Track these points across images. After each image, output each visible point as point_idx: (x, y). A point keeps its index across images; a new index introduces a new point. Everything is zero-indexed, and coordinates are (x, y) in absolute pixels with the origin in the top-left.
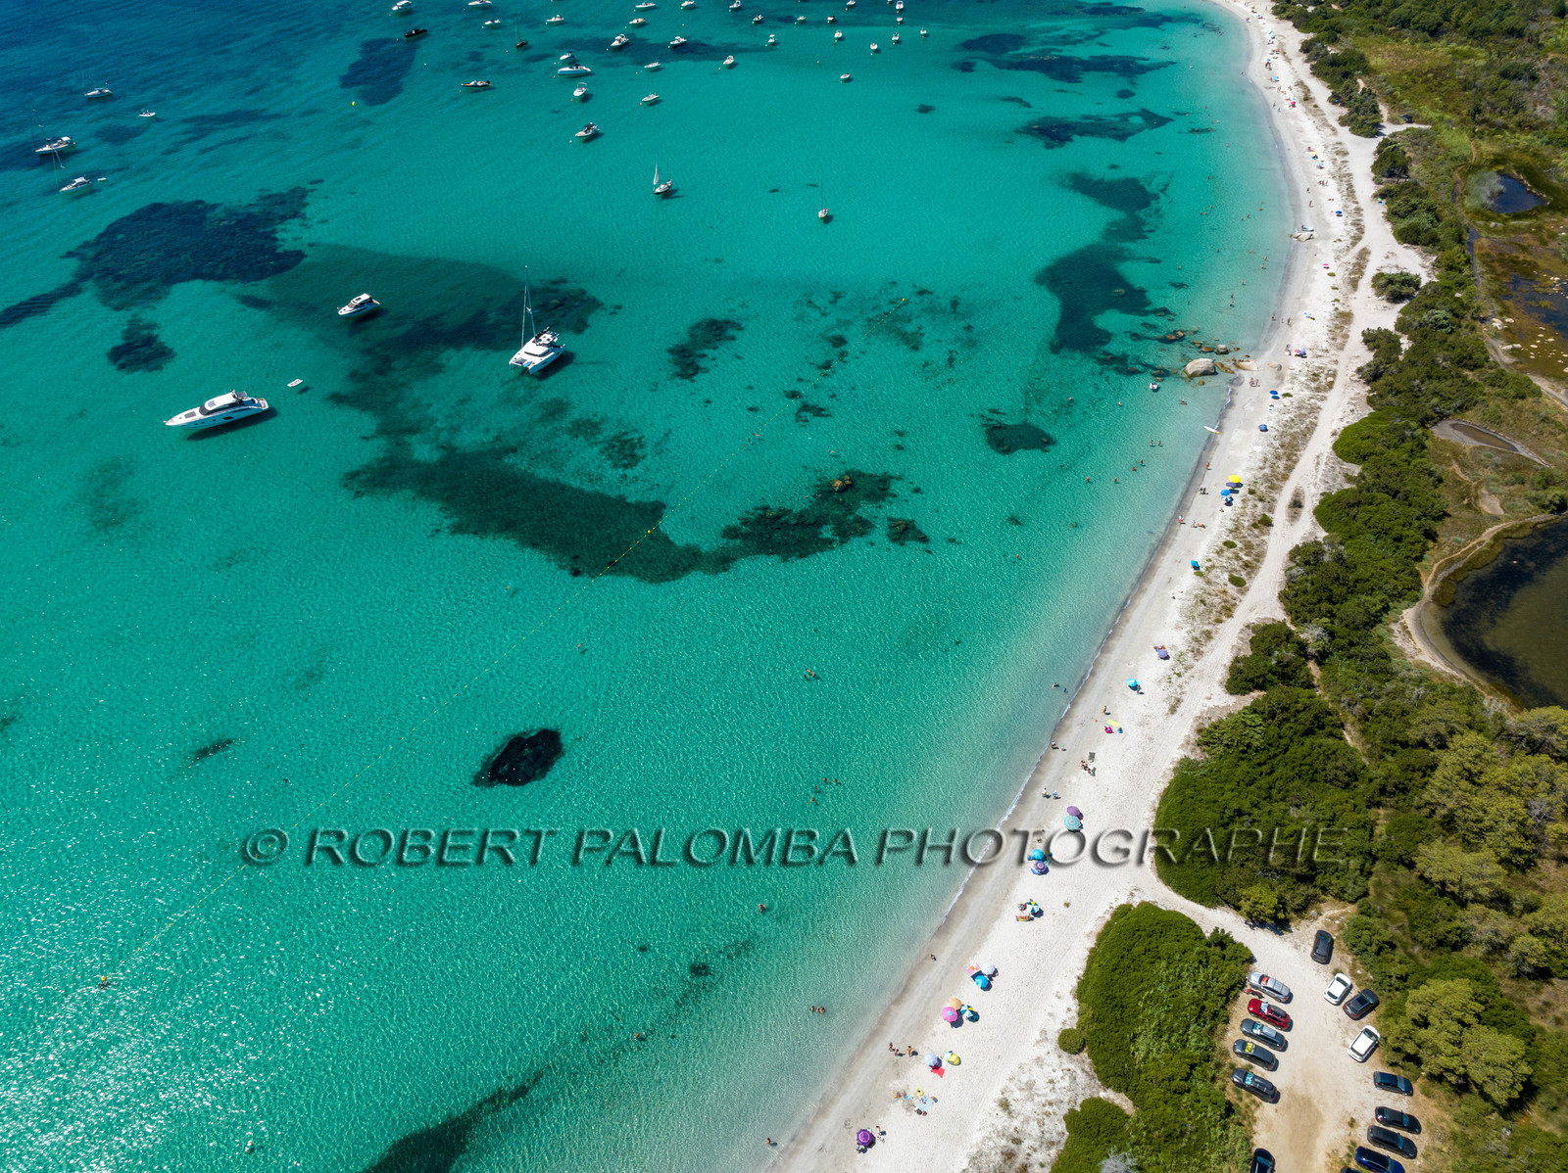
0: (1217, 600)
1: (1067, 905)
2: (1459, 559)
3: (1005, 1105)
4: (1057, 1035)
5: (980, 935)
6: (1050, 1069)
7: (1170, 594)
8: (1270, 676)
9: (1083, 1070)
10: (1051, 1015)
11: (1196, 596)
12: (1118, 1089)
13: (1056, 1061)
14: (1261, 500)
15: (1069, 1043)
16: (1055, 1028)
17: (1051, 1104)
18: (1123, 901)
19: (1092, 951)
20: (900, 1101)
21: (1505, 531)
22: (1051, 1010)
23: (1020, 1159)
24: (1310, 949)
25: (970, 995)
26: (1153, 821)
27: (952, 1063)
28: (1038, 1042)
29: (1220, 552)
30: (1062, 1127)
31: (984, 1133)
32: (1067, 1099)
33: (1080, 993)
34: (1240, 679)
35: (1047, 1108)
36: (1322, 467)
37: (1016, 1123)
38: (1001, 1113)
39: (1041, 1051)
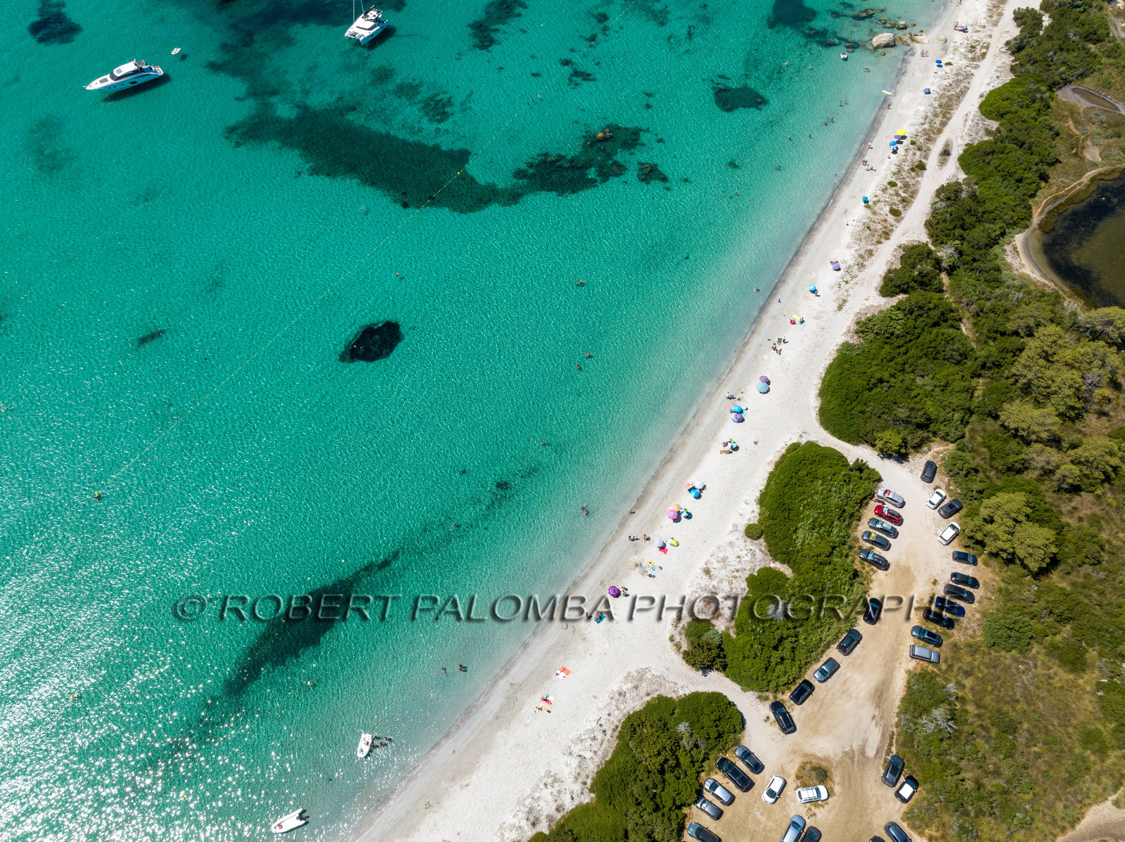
0: (879, 227)
1: (756, 443)
2: (1063, 196)
3: (707, 572)
4: (744, 528)
5: (695, 463)
6: (738, 549)
7: (845, 222)
8: (912, 284)
9: (760, 550)
10: (741, 515)
11: (864, 224)
12: (783, 562)
13: (743, 544)
14: (919, 149)
15: (752, 533)
16: (743, 523)
17: (737, 571)
18: (795, 440)
19: (771, 473)
20: (638, 569)
21: (1100, 174)
22: (740, 511)
24: (921, 473)
25: (687, 502)
26: (819, 386)
27: (673, 545)
28: (731, 532)
29: (884, 190)
30: (744, 585)
31: (693, 589)
32: (748, 568)
33: (761, 501)
34: (890, 286)
35: (735, 574)
36: (969, 123)
37: (714, 583)
38: (704, 577)
39: (733, 538)
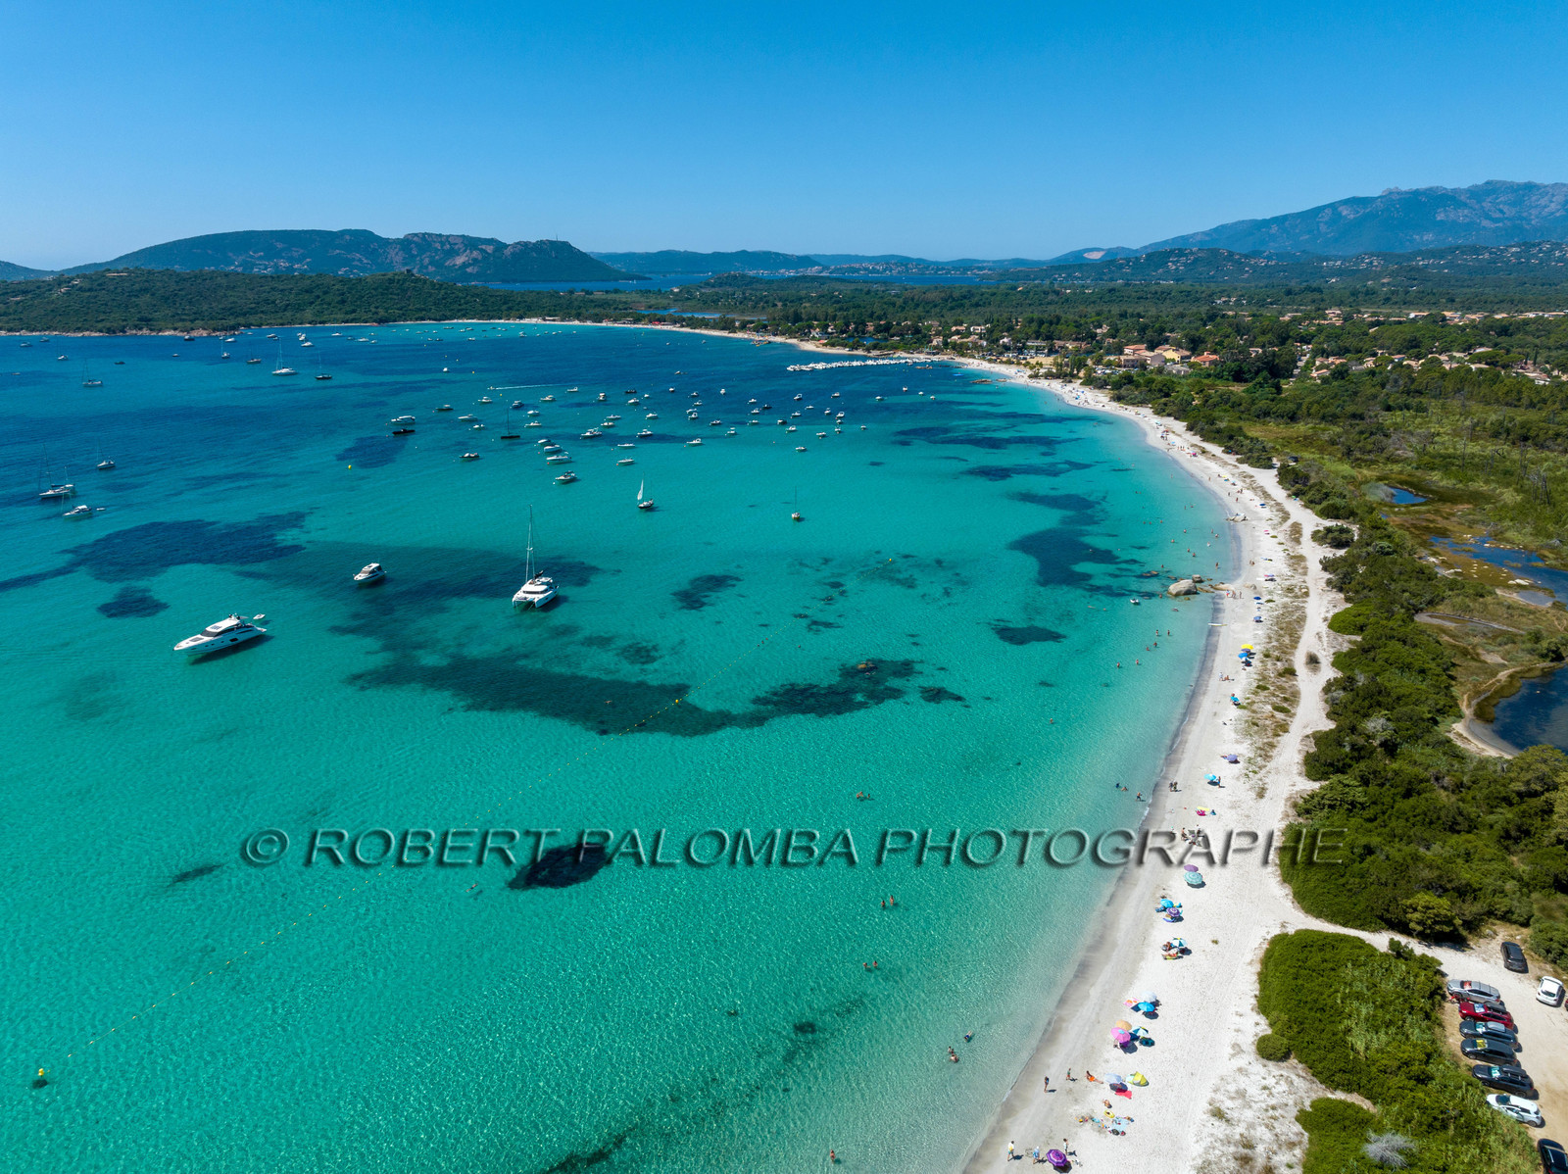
0: (1268, 722)
1: (1215, 942)
2: (1485, 691)
3: (1218, 1114)
4: (1254, 1048)
6: (1258, 1077)
7: (1221, 722)
9: (1299, 1076)
10: (1238, 1031)
11: (1246, 721)
12: (1350, 1091)
13: (1263, 1071)
14: (1278, 660)
15: (1268, 1051)
16: (1248, 1041)
17: (1274, 1108)
18: (1277, 931)
19: (1260, 974)
20: (1088, 1125)
21: (1516, 672)
22: (1233, 1027)
23: (1260, 1162)
24: (1501, 963)
27: (1139, 1084)
28: (1233, 1055)
29: (1255, 693)
30: (1297, 1128)
31: (1204, 1144)
32: (1291, 1102)
33: (1264, 1006)
34: (1317, 765)
35: (1272, 1113)
36: (1325, 639)
37: (1240, 1129)
38: (1217, 1123)
39: (1242, 1061)
